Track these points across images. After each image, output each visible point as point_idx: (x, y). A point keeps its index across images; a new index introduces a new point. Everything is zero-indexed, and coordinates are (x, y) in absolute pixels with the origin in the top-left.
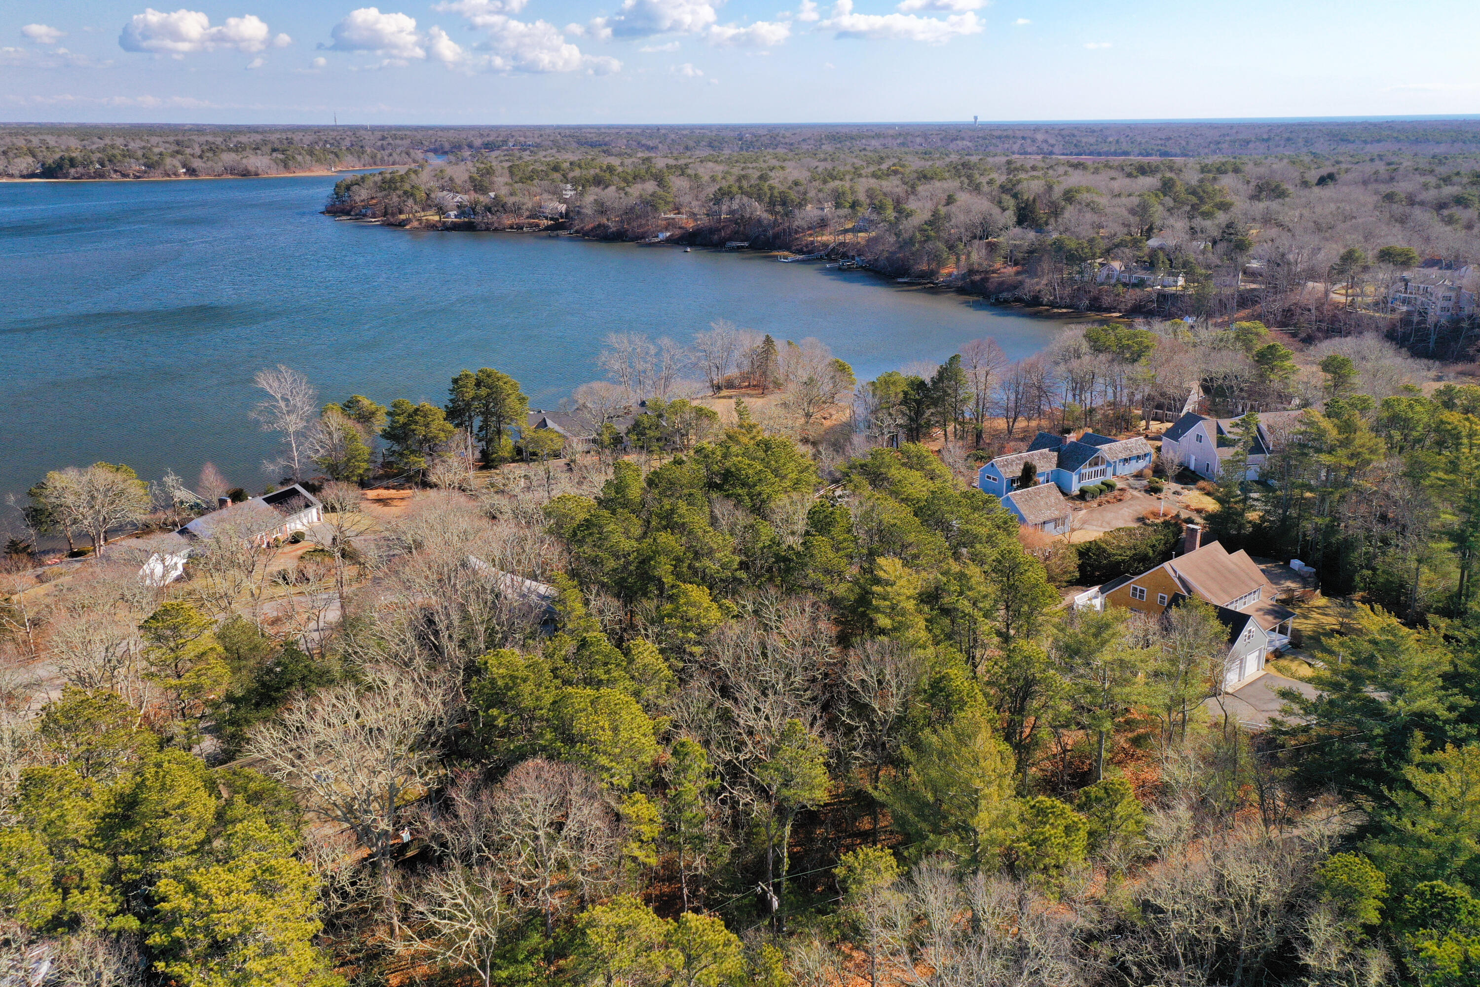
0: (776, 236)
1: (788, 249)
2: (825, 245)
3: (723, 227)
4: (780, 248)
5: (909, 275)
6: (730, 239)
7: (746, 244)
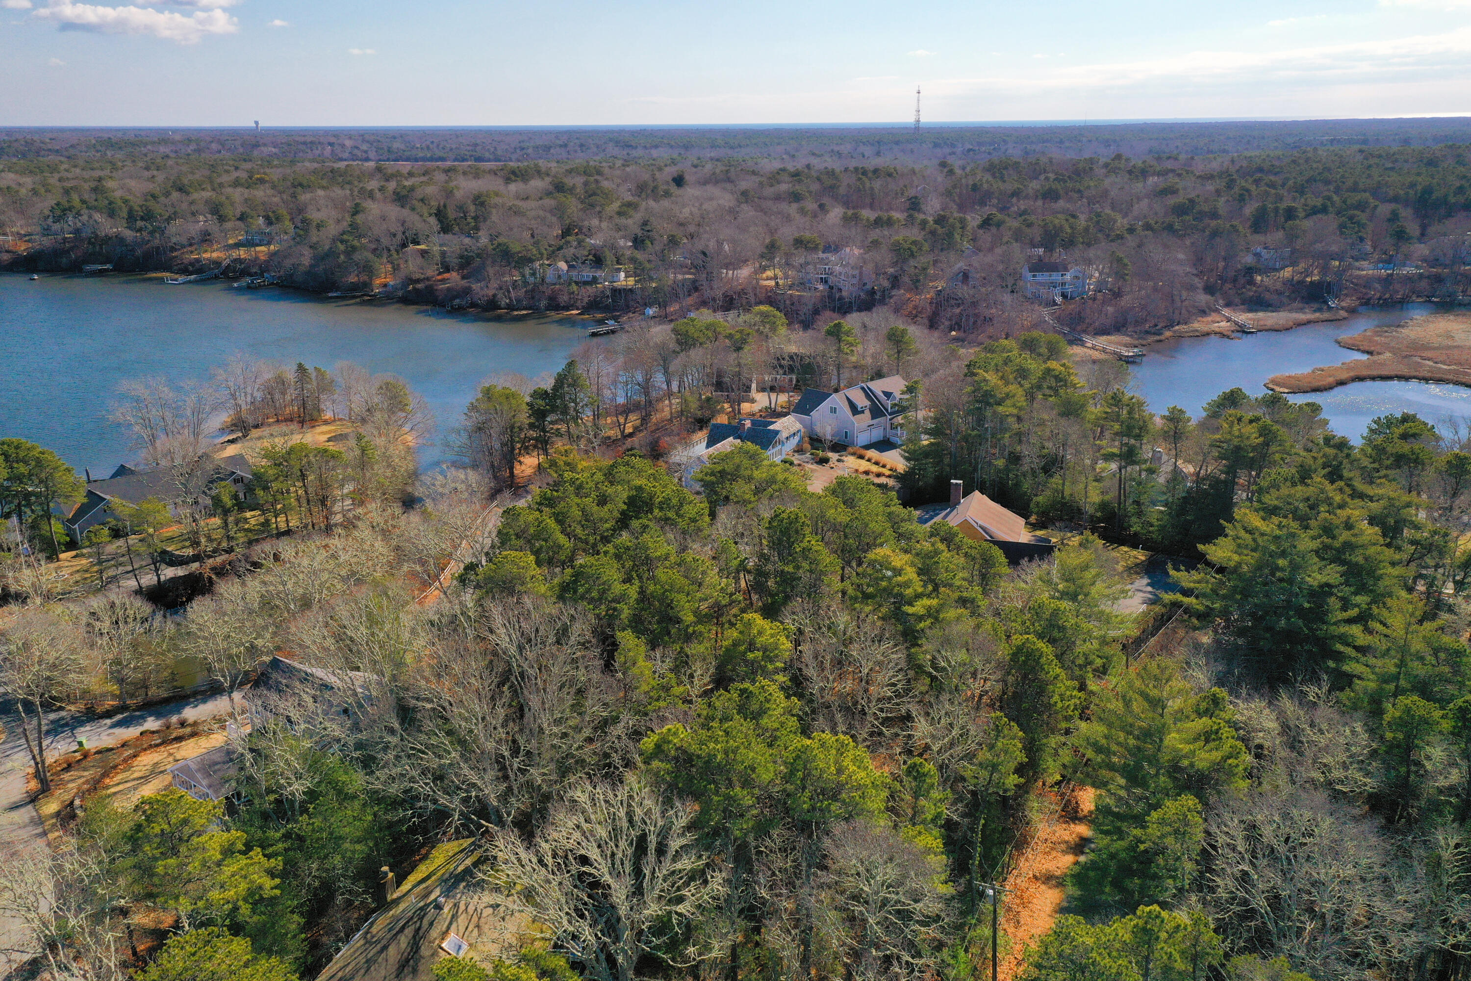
0: (148, 256)
1: (168, 269)
2: (217, 263)
3: (72, 249)
4: (156, 269)
5: (337, 289)
6: (86, 261)
7: (108, 266)
